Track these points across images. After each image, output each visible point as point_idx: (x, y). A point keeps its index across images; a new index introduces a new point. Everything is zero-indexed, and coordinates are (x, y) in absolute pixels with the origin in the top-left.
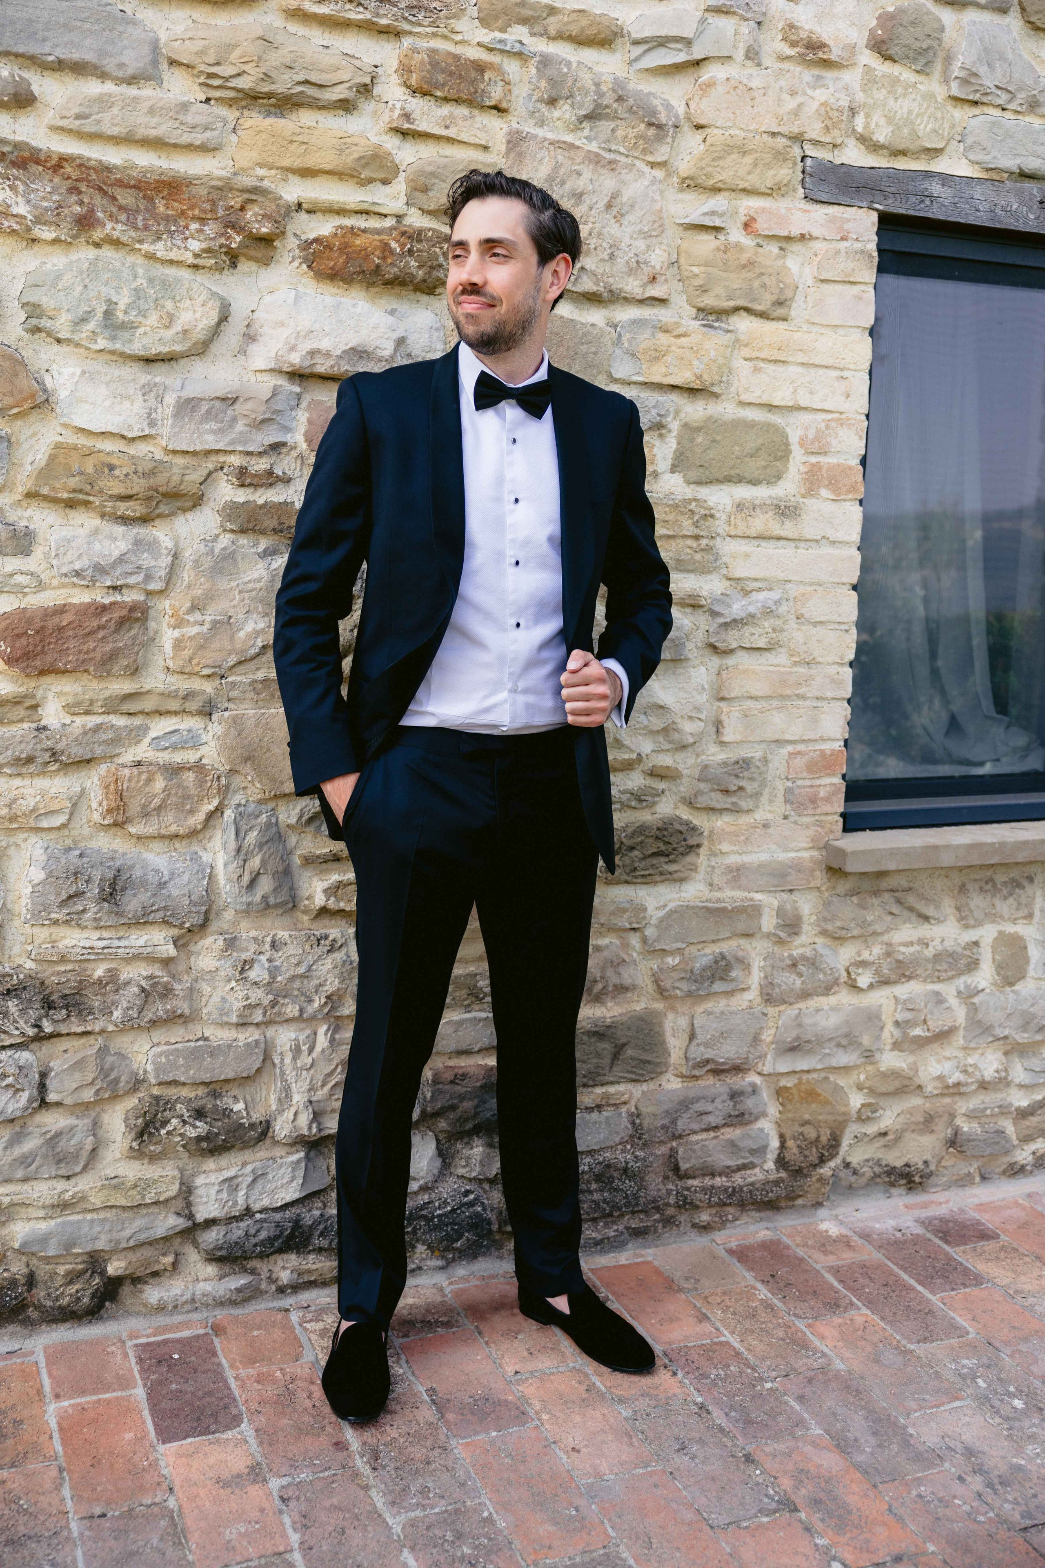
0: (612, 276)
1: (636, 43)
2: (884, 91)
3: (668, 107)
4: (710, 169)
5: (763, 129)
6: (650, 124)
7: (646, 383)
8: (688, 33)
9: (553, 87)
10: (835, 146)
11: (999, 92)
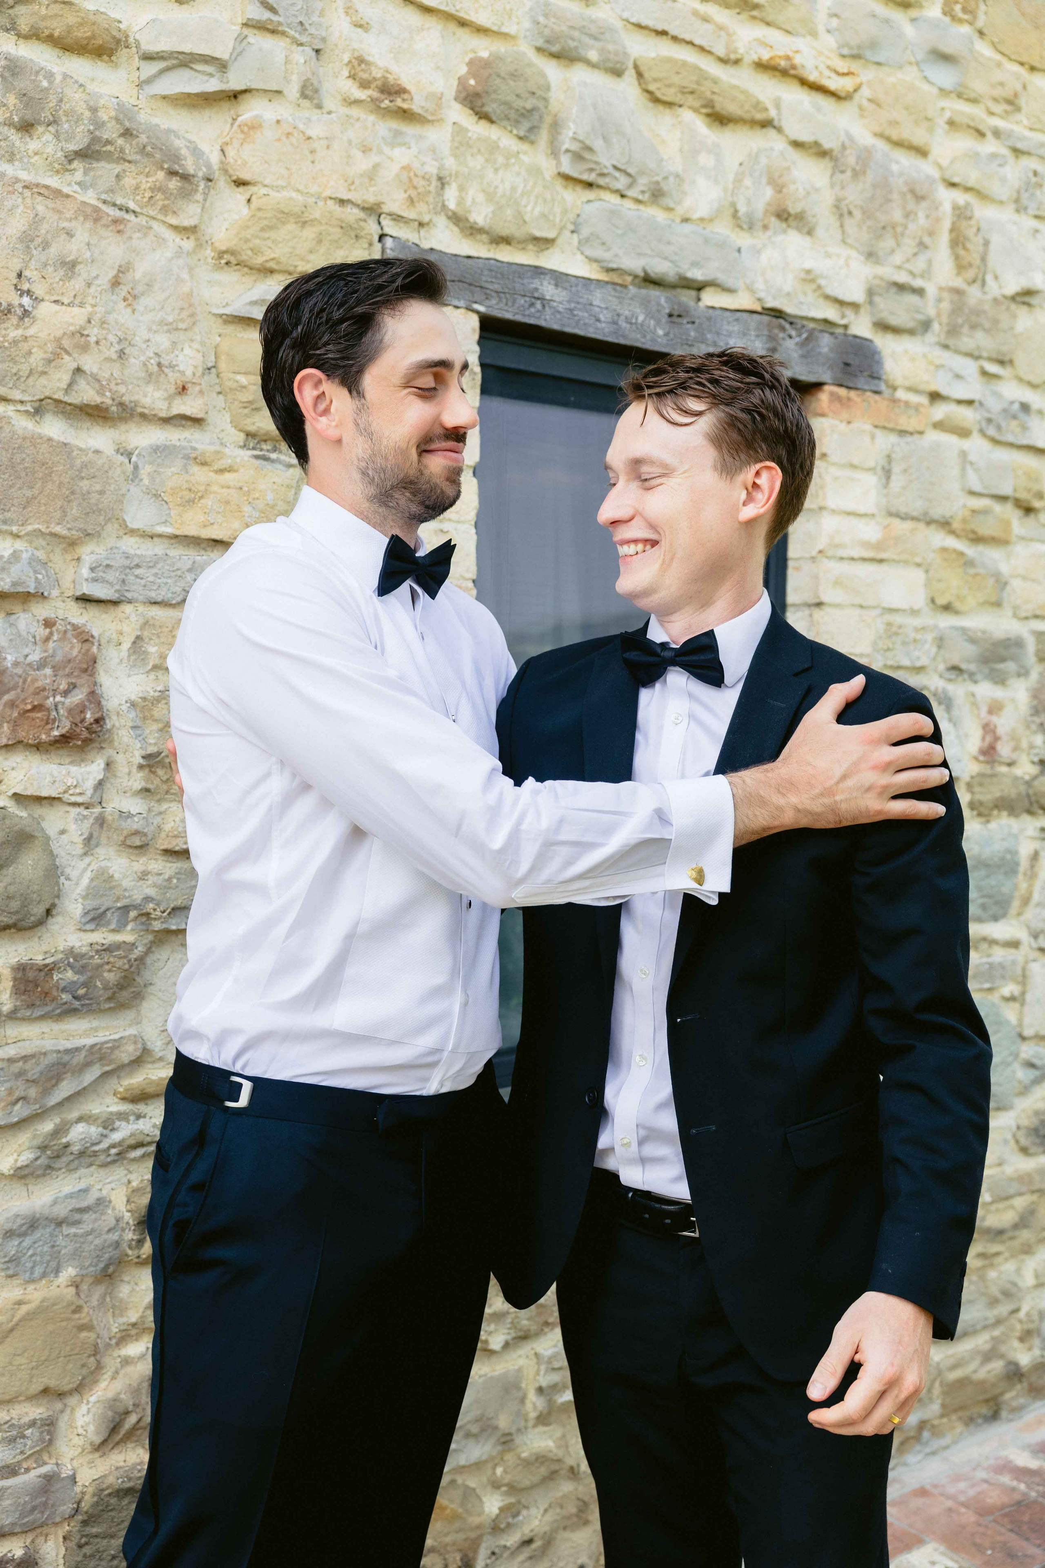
0: (123, 382)
1: (148, 57)
2: (480, 159)
3: (196, 152)
4: (257, 241)
5: (328, 193)
6: (172, 173)
7: (176, 537)
8: (222, 52)
9: (27, 105)
10: (421, 225)
11: (617, 174)
